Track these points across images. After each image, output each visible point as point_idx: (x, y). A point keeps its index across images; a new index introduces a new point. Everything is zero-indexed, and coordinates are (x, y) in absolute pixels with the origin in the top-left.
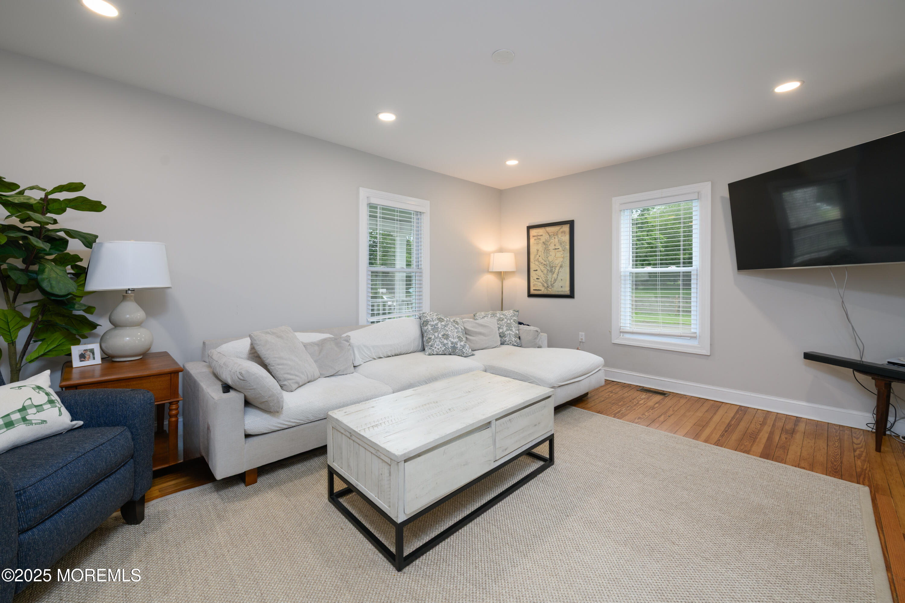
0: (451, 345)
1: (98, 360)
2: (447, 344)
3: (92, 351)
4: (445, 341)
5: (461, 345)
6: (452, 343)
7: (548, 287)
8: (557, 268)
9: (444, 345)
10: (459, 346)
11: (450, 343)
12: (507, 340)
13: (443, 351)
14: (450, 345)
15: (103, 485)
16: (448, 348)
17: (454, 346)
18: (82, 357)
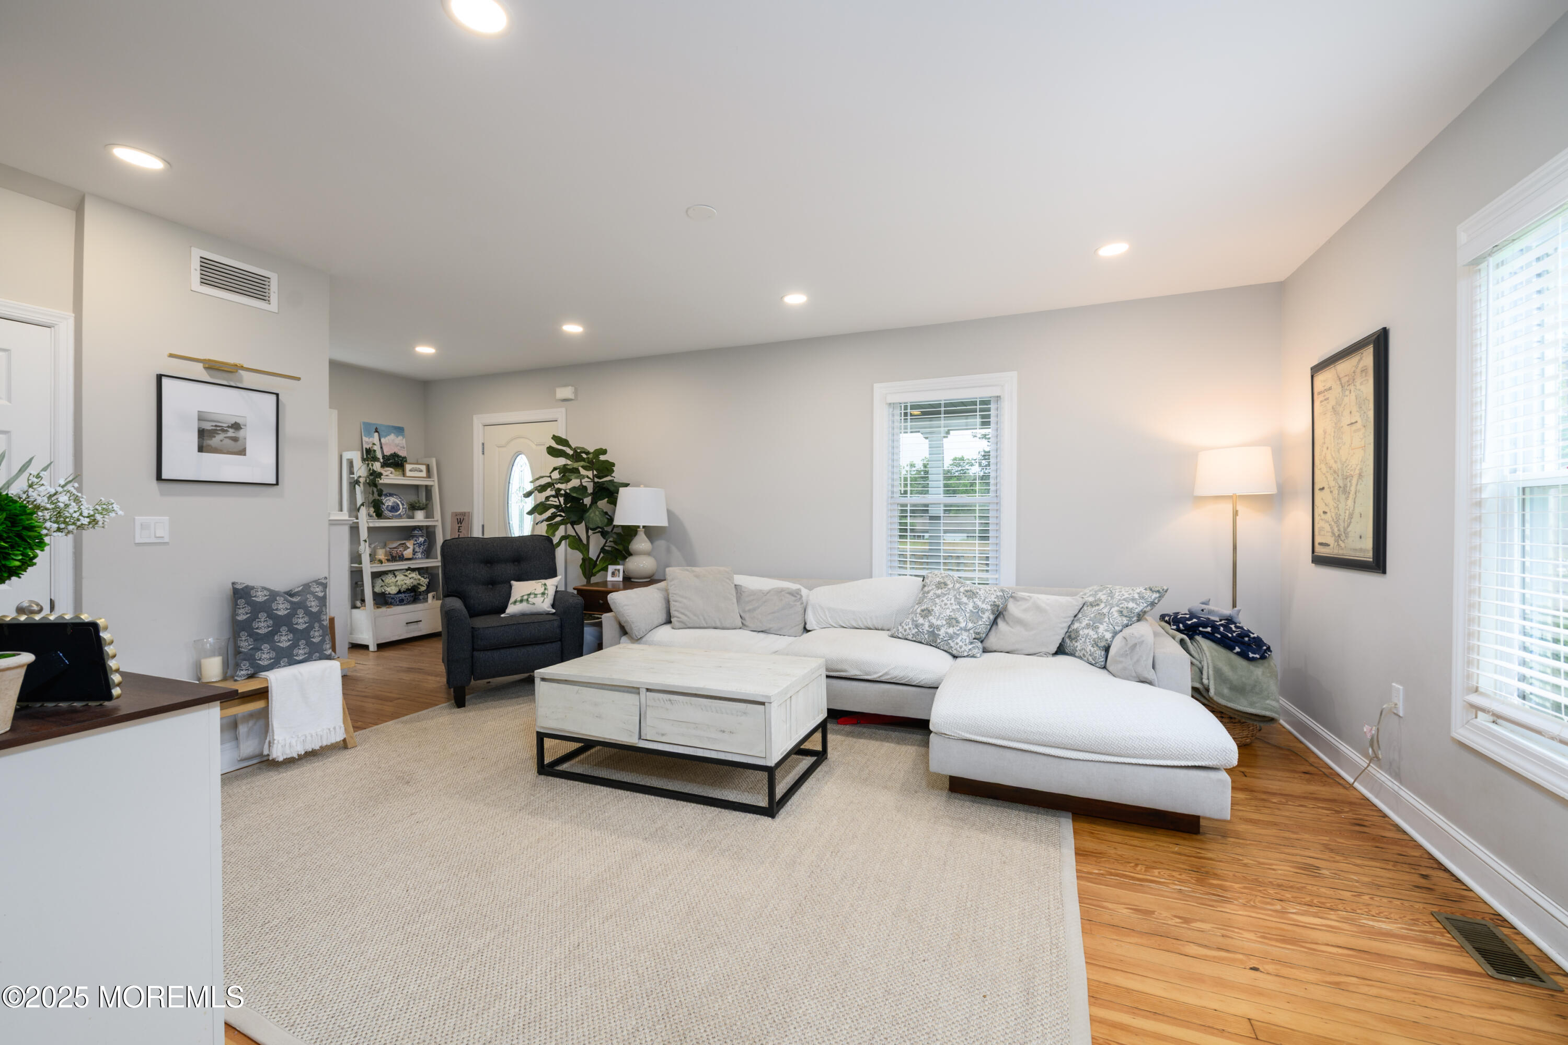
0: (927, 629)
1: (621, 579)
2: (922, 625)
3: (619, 570)
4: (921, 621)
5: (947, 633)
6: (931, 626)
7: (1339, 536)
8: (1354, 481)
9: (917, 626)
10: (942, 632)
11: (927, 624)
12: (1079, 648)
13: (913, 634)
14: (926, 627)
15: (530, 649)
16: (923, 633)
17: (933, 631)
18: (613, 574)
